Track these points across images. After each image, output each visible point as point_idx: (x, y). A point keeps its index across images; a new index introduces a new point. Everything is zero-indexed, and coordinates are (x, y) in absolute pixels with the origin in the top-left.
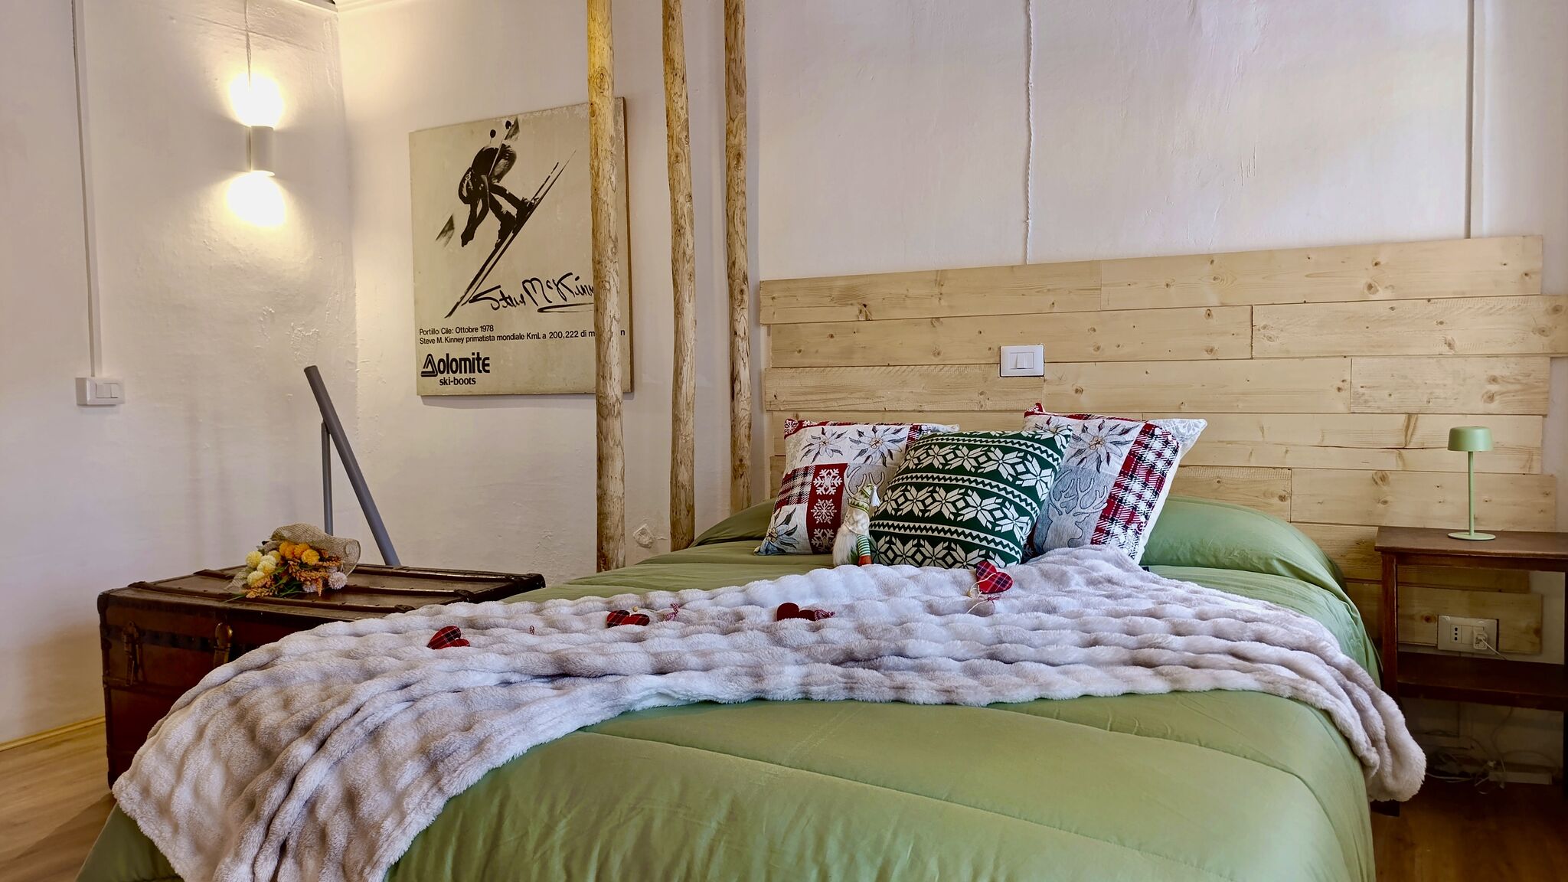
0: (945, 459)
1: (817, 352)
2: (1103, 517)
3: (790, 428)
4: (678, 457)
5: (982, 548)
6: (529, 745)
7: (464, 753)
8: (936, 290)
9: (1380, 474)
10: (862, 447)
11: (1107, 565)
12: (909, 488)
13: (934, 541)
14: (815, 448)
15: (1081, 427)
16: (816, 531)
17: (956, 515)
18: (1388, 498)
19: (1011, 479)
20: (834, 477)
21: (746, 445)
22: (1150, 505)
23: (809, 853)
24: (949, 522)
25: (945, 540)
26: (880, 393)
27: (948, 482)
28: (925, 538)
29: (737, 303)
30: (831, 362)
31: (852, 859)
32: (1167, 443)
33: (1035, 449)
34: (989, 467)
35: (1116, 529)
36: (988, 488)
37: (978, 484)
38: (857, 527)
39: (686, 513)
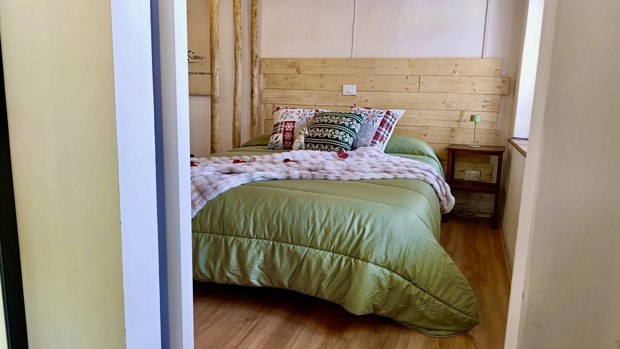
0: (328, 120)
1: (281, 84)
2: (374, 138)
3: (275, 109)
4: (236, 118)
5: (339, 146)
6: (229, 188)
7: (211, 190)
8: (323, 65)
9: (452, 129)
10: (300, 116)
11: (375, 152)
12: (317, 128)
13: (325, 145)
14: (284, 116)
15: (368, 111)
16: (286, 142)
17: (332, 137)
18: (454, 136)
19: (348, 126)
20: (291, 125)
21: (256, 115)
22: (387, 135)
23: (310, 208)
24: (329, 139)
25: (328, 144)
26: (303, 99)
27: (329, 127)
28: (322, 143)
29: (254, 65)
30: (286, 88)
31: (321, 208)
32: (393, 117)
33: (355, 117)
34: (342, 123)
35: (378, 142)
36: (341, 129)
37: (338, 127)
38: (300, 140)
39: (238, 137)
